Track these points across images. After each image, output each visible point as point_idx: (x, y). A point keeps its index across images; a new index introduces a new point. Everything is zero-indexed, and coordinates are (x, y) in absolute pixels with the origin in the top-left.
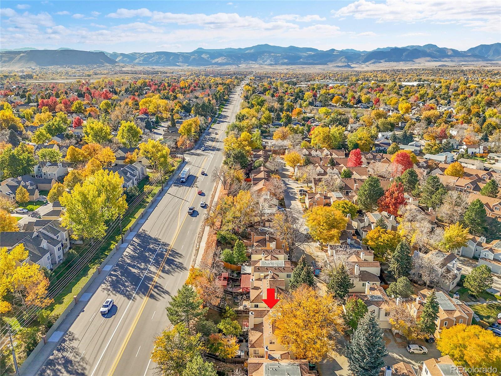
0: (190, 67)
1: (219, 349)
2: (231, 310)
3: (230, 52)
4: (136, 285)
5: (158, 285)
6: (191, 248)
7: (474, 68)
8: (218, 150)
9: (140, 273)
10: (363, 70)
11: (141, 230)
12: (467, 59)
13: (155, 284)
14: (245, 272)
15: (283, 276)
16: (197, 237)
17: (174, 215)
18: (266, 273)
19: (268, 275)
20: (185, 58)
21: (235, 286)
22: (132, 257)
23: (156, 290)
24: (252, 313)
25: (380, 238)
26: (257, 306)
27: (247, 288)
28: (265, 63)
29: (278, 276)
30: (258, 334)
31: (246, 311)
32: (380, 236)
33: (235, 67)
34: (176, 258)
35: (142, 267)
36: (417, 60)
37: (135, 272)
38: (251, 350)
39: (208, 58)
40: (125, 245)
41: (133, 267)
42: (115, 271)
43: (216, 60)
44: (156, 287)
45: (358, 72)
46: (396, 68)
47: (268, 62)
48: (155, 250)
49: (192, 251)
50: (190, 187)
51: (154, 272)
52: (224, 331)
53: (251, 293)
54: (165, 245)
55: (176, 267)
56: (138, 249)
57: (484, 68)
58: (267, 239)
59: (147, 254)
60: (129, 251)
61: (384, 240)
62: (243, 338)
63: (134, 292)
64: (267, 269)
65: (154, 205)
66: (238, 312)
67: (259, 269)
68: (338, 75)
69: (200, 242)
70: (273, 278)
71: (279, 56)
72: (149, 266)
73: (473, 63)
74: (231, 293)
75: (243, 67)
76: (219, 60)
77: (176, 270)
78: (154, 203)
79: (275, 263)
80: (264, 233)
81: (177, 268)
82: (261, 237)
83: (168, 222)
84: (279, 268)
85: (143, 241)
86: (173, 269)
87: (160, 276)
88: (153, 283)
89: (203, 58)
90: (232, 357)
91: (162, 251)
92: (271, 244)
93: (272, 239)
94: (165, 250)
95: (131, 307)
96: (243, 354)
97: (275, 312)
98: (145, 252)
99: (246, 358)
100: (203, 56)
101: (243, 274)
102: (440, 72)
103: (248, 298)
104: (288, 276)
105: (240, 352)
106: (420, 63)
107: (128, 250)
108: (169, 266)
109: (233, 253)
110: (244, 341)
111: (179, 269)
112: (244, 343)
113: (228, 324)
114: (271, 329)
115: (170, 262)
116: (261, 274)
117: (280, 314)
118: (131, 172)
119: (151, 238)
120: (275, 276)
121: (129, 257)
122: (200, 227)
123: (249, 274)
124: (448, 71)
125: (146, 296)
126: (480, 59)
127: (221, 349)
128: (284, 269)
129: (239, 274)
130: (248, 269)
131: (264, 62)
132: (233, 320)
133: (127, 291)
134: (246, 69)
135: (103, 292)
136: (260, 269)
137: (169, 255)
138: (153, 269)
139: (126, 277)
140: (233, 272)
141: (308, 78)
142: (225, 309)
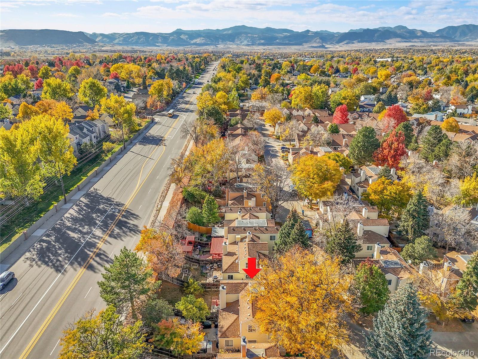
0: (169, 48)
1: (173, 342)
2: (196, 283)
3: (208, 33)
4: (72, 253)
5: (102, 252)
6: (151, 208)
7: (442, 48)
8: (192, 111)
9: (80, 238)
10: (337, 50)
11: (92, 189)
12: (435, 40)
13: (97, 251)
14: (217, 234)
15: (265, 238)
16: (160, 196)
17: (134, 173)
18: (244, 235)
19: (246, 237)
20: (164, 38)
21: (203, 252)
22: (75, 220)
23: (97, 259)
24: (223, 288)
25: (385, 191)
26: (231, 277)
27: (219, 255)
28: (243, 44)
29: (259, 238)
30: (232, 317)
31: (216, 285)
32: (385, 188)
33: (213, 47)
34: (131, 220)
35: (85, 231)
36: (388, 41)
37: (74, 237)
38: (222, 342)
39: (187, 38)
40: (68, 205)
41: (74, 230)
42: (48, 236)
43: (194, 41)
44: (98, 255)
45: (333, 52)
46: (369, 48)
47: (245, 42)
48: (106, 211)
49: (152, 211)
50: (157, 145)
51: (99, 237)
52: (185, 313)
53: (223, 261)
54: (118, 204)
55: (128, 230)
56: (85, 210)
57: (452, 48)
58: (245, 196)
59: (94, 215)
60: (73, 212)
61: (391, 193)
62: (210, 323)
63: (67, 261)
64: (245, 229)
65: (113, 163)
66: (204, 286)
67: (234, 230)
68: (313, 54)
69: (162, 202)
70: (253, 240)
71: (256, 37)
72: (94, 230)
73: (441, 44)
74: (198, 261)
75: (221, 47)
76: (198, 41)
77: (128, 233)
78: (113, 162)
79: (255, 223)
80: (241, 189)
81: (130, 232)
82: (237, 194)
83: (126, 180)
84: (260, 228)
85: (92, 201)
86: (124, 232)
87: (106, 242)
88: (95, 250)
89: (182, 39)
90: (193, 353)
91: (114, 212)
92: (249, 201)
93: (250, 195)
94: (117, 211)
95: (59, 282)
96: (210, 346)
97: (255, 285)
98: (93, 213)
99: (213, 353)
100: (182, 37)
101: (215, 237)
102: (411, 50)
103: (220, 267)
104: (272, 238)
105: (205, 343)
106: (391, 44)
107: (71, 211)
108: (120, 228)
109: (201, 212)
110: (213, 325)
111: (133, 232)
112: (213, 329)
113: (190, 303)
114: (251, 310)
115: (121, 224)
116: (237, 236)
117: (262, 288)
118: (89, 128)
119: (103, 198)
120: (255, 238)
121: (70, 220)
122: (164, 185)
123: (222, 237)
124: (418, 51)
125: (83, 268)
126: (447, 40)
127: (177, 342)
128: (266, 229)
129: (210, 237)
130: (221, 231)
131: (241, 43)
132: (197, 297)
133: (58, 260)
134: (223, 49)
135: (25, 262)
136: (236, 230)
137: (122, 217)
138: (98, 232)
139: (60, 243)
140: (202, 235)
141: (285, 56)
142: (188, 283)
